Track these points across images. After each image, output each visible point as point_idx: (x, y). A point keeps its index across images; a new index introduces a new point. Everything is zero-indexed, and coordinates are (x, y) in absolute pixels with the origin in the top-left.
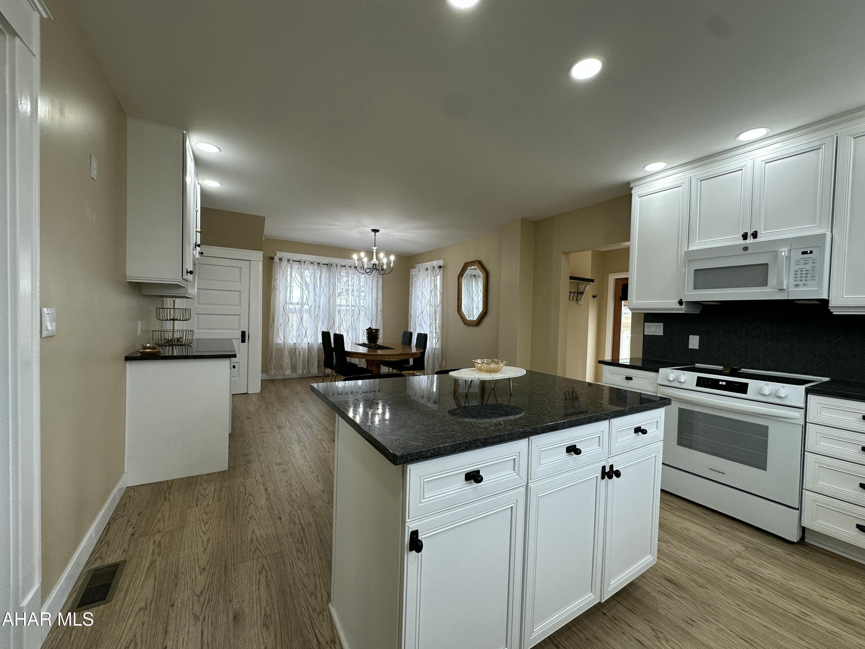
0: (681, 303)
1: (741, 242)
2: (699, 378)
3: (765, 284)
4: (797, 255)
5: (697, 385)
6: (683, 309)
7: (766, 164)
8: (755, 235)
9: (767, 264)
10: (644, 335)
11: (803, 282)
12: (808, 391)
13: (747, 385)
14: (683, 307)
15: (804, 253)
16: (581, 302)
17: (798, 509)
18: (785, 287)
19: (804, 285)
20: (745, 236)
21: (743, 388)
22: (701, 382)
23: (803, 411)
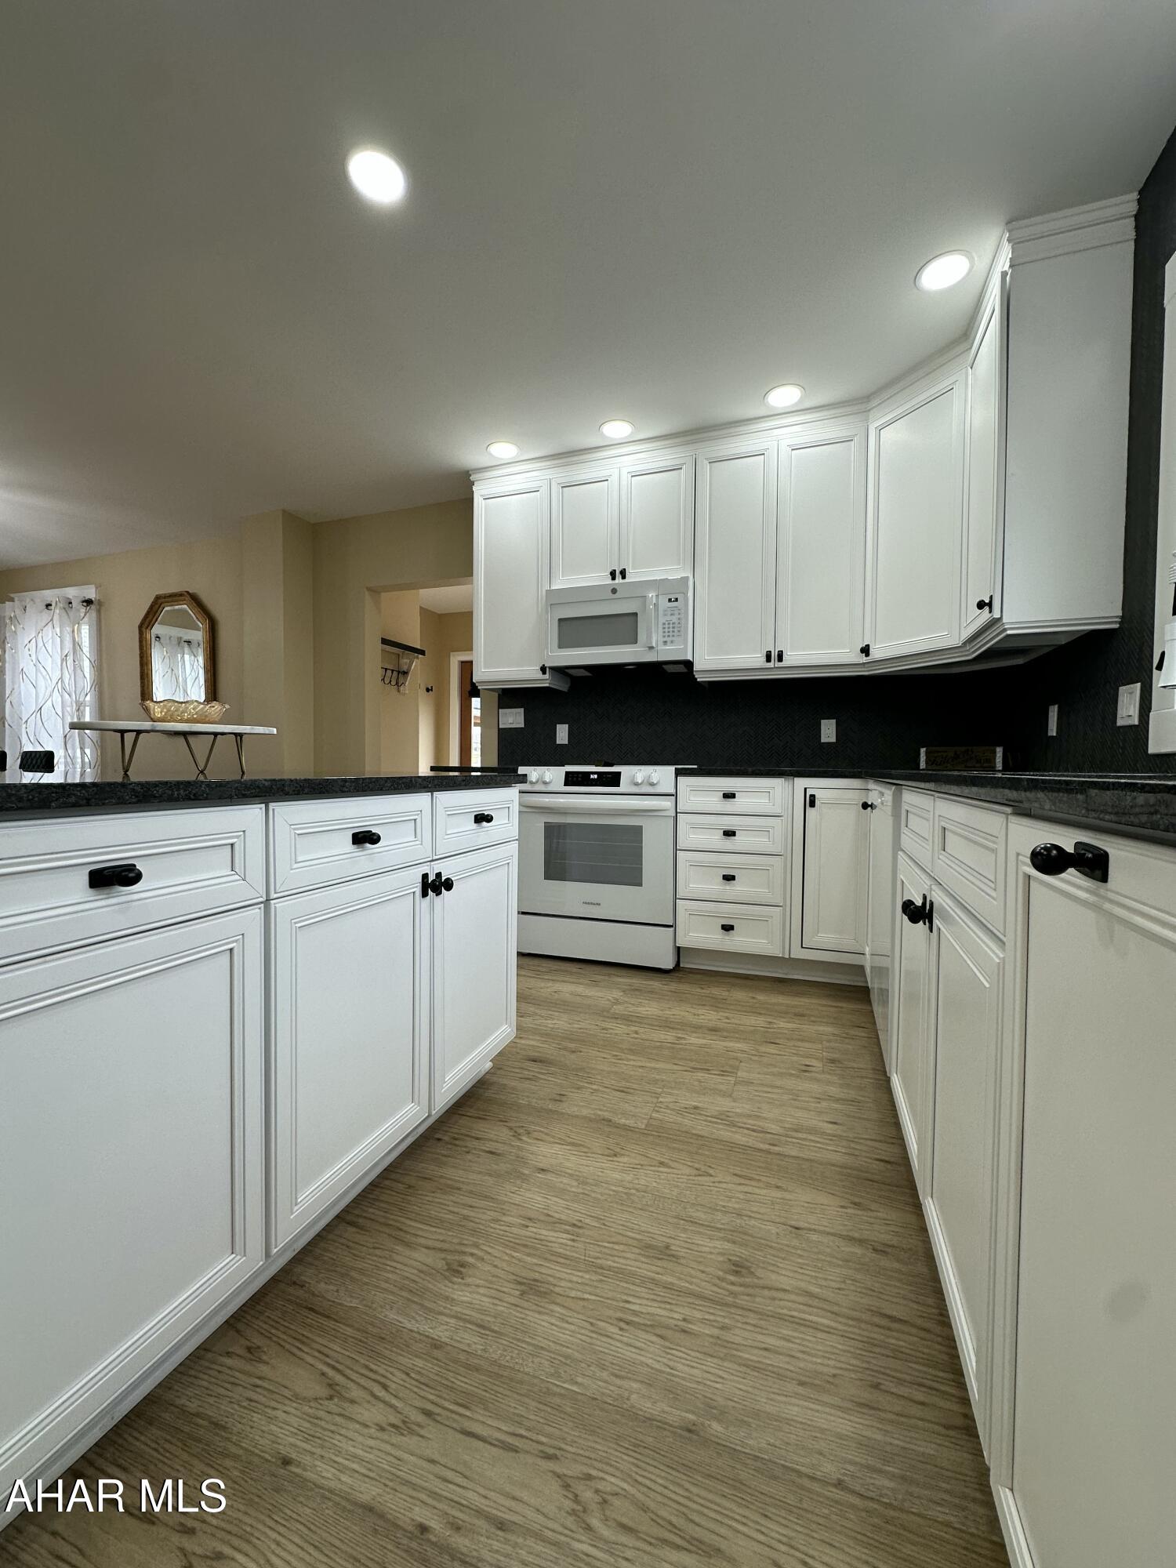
0: (543, 669)
1: (609, 581)
2: (567, 773)
3: (634, 640)
4: (663, 602)
5: (566, 784)
6: (545, 681)
7: (634, 478)
8: (623, 574)
9: (635, 614)
10: (499, 729)
11: (671, 639)
12: (678, 773)
13: (619, 774)
14: (547, 676)
15: (670, 600)
16: (406, 688)
17: (672, 926)
18: (654, 645)
19: (672, 642)
20: (613, 574)
21: (614, 780)
22: (571, 779)
23: (674, 798)
